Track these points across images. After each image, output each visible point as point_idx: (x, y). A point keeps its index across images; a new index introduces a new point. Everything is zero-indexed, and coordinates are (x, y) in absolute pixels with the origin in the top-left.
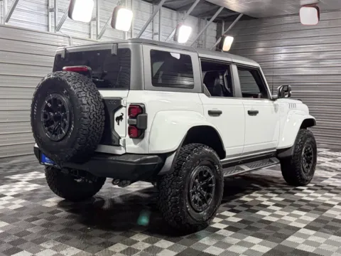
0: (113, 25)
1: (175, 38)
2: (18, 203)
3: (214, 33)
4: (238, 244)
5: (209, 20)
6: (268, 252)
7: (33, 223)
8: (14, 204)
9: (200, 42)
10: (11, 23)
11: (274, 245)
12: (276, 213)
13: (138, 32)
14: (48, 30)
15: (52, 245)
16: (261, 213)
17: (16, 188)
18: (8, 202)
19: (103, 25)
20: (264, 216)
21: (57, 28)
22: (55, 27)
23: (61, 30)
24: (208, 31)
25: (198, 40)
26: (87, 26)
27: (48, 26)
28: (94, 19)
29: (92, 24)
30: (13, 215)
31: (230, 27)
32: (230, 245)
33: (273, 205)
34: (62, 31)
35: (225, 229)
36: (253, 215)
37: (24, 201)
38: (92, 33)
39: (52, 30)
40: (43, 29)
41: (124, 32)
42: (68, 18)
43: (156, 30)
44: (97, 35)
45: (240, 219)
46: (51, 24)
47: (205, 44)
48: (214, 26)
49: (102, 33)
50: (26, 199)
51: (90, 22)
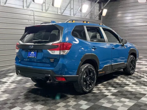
0: (53, 5)
1: (81, 11)
2: (13, 86)
3: (98, 8)
4: (118, 102)
5: (95, 2)
6: (133, 105)
7: (21, 94)
8: (11, 86)
9: (92, 12)
10: (7, 5)
11: (135, 102)
12: (133, 87)
13: (64, 8)
14: (24, 8)
15: (30, 104)
16: (126, 87)
17: (12, 79)
18: (8, 85)
19: (48, 5)
20: (128, 89)
21: (28, 7)
22: (27, 7)
23: (29, 8)
24: (95, 7)
26: (41, 6)
27: (23, 6)
28: (44, 3)
29: (43, 5)
30: (11, 91)
31: (105, 5)
32: (114, 102)
33: (132, 84)
35: (111, 95)
36: (123, 89)
37: (16, 84)
38: (43, 9)
39: (25, 8)
40: (21, 7)
41: (58, 8)
42: (33, 2)
43: (72, 7)
44: (46, 10)
45: (117, 91)
46: (25, 5)
47: (94, 13)
48: (98, 5)
49: (48, 9)
50: (17, 84)
51: (42, 4)
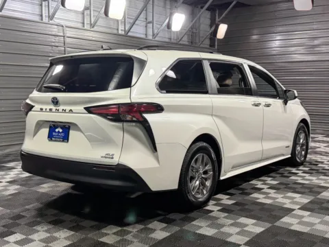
0: (106, 13)
1: (169, 26)
2: (13, 189)
3: (208, 22)
4: (232, 225)
5: (202, 8)
6: (262, 232)
7: (27, 207)
8: (9, 190)
9: (194, 30)
10: (4, 13)
11: (268, 225)
12: (270, 195)
13: (132, 21)
14: (42, 20)
16: (255, 195)
17: (12, 175)
18: (2, 188)
19: (96, 14)
20: (258, 199)
21: (51, 17)
22: (49, 16)
23: (54, 19)
24: (202, 20)
25: (192, 28)
26: (81, 16)
27: (41, 16)
28: (87, 8)
29: (85, 13)
30: (7, 200)
31: (224, 15)
32: (223, 226)
33: (268, 188)
34: (56, 21)
35: (218, 211)
36: (247, 198)
37: (18, 187)
38: (85, 22)
39: (45, 19)
40: (37, 18)
41: (118, 21)
42: (61, 7)
43: (150, 19)
44: (91, 24)
45: (233, 202)
46: (45, 13)
47: (199, 33)
48: (208, 14)
49: (96, 23)
50: (20, 185)
51: (83, 11)
